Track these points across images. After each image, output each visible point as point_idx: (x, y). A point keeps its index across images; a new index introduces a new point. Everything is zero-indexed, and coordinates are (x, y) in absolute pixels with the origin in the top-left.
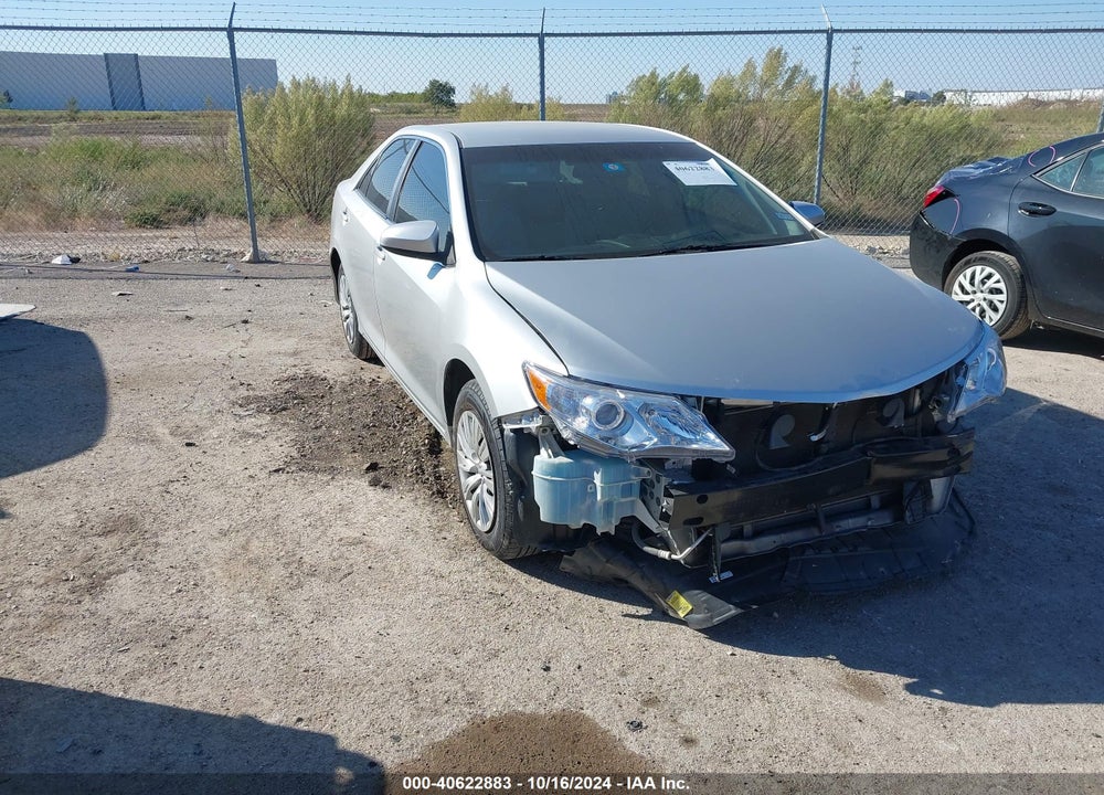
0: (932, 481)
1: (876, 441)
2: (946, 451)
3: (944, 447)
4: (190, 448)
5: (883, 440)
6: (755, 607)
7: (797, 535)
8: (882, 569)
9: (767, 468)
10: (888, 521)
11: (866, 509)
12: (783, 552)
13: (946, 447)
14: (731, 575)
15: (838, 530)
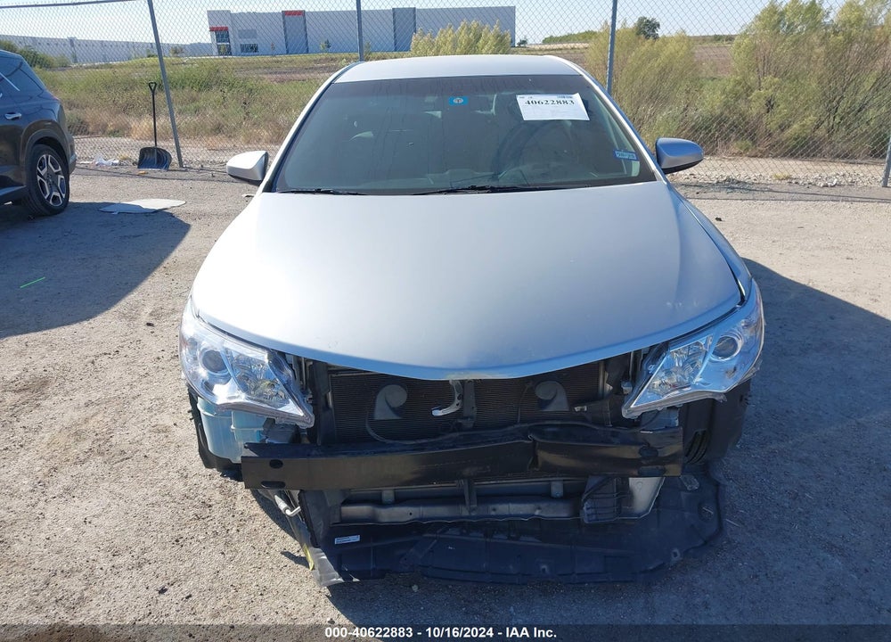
0: (630, 479)
1: (547, 422)
2: (636, 448)
3: (636, 443)
4: (150, 327)
5: (559, 423)
6: (355, 580)
7: (440, 511)
8: (544, 567)
9: (379, 438)
10: (565, 515)
11: (545, 496)
12: (415, 527)
13: (640, 444)
14: (358, 539)
15: (493, 513)
